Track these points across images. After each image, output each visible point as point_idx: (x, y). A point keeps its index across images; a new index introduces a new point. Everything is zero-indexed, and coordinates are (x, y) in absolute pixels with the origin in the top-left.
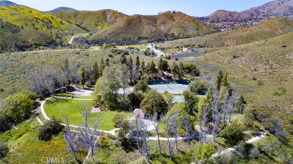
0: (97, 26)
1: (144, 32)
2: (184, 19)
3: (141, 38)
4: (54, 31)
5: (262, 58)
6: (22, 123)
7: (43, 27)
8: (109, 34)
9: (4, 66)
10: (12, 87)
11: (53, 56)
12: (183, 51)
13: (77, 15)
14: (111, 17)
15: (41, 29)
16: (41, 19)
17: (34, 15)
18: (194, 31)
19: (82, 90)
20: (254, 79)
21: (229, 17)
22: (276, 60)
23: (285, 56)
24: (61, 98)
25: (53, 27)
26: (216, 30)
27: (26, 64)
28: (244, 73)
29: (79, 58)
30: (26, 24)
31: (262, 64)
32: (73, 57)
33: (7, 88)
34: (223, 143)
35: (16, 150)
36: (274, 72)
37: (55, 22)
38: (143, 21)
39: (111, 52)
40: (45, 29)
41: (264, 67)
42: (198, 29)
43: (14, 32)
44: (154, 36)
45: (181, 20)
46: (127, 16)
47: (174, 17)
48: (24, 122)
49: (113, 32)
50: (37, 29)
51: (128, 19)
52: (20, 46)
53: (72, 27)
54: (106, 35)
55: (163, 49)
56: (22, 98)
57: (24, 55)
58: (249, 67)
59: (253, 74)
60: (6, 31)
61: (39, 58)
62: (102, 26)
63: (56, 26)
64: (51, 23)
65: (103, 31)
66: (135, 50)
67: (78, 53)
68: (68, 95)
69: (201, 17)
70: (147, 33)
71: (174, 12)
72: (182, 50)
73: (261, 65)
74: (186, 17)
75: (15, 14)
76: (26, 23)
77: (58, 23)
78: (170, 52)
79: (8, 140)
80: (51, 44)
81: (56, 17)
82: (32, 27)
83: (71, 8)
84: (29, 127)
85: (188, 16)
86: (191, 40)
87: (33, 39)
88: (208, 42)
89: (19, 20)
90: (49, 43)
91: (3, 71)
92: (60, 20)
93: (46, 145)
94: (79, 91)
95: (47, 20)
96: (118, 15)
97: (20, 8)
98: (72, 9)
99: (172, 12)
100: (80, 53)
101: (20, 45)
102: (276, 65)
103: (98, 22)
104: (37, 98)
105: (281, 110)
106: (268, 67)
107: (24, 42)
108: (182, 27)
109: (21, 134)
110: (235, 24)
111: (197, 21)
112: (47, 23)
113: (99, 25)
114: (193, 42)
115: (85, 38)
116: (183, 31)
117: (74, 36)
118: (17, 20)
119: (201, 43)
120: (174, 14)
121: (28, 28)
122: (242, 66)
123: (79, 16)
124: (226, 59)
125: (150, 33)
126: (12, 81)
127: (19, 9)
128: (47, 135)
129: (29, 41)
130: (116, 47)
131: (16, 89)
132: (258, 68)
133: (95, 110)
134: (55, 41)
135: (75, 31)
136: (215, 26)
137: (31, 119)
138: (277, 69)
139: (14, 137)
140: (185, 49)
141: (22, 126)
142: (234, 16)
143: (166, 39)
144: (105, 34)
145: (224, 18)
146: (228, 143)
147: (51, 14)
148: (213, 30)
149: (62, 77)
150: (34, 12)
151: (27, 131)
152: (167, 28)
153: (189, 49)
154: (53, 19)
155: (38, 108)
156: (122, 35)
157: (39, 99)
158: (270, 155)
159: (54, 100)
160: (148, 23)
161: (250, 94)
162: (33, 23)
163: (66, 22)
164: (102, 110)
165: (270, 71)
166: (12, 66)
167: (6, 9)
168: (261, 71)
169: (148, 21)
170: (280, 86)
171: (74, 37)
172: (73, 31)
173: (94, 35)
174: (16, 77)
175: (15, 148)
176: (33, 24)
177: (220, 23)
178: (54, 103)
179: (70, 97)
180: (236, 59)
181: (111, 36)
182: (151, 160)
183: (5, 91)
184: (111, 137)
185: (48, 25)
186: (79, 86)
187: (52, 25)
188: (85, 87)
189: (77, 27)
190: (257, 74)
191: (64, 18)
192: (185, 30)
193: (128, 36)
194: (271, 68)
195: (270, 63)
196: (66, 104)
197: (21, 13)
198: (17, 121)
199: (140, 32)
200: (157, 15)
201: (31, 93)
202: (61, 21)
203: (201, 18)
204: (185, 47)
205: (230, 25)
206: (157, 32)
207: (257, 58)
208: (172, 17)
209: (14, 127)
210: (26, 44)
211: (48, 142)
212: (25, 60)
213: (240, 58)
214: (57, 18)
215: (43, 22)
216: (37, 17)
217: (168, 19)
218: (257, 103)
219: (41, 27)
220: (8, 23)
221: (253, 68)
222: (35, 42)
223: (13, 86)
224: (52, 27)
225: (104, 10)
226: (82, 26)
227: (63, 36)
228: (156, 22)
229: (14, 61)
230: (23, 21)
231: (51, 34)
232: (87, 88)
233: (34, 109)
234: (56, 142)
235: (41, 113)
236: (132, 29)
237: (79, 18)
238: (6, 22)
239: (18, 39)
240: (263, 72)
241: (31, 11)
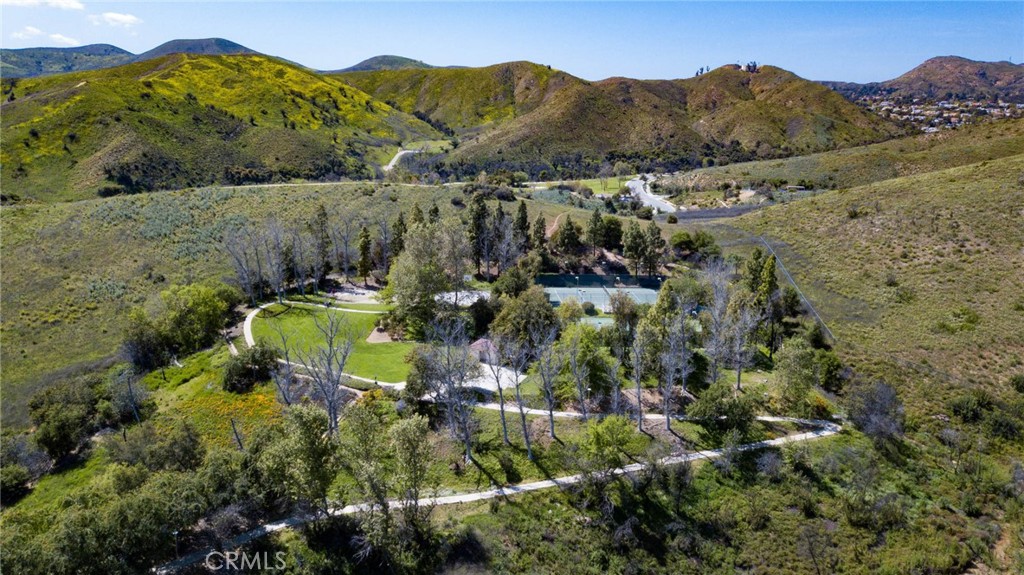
0: (481, 116)
1: (633, 136)
2: (787, 90)
3: (618, 156)
4: (343, 133)
5: (937, 219)
6: (194, 355)
7: (312, 119)
8: (513, 144)
9: (172, 222)
10: (184, 273)
11: (299, 199)
12: (738, 200)
13: (420, 82)
14: (527, 88)
15: (305, 128)
16: (309, 95)
17: (290, 84)
18: (815, 133)
19: (360, 291)
20: (892, 283)
21: (976, 82)
22: (984, 227)
23: (1018, 214)
24: (301, 304)
25: (341, 121)
26: (903, 132)
27: (229, 216)
28: (868, 266)
29: (369, 205)
30: (264, 113)
31: (933, 237)
32: (353, 202)
33: (174, 275)
34: (695, 437)
35: (171, 409)
36: (962, 265)
37: (349, 106)
38: (637, 101)
39: (462, 191)
40: (316, 127)
41: (936, 248)
42: (832, 126)
43: (227, 136)
44: (667, 148)
45: (776, 97)
46: (582, 82)
47: (750, 87)
48: (198, 353)
49: (525, 138)
50: (293, 126)
51: (580, 94)
52: (239, 178)
53: (400, 121)
54: (503, 145)
55: (674, 193)
56: (199, 293)
57: (225, 194)
58: (889, 246)
59: (895, 267)
60: (206, 133)
61: (263, 202)
62: (498, 119)
63: (351, 117)
64: (337, 107)
65: (496, 132)
66: (574, 193)
67: (369, 193)
68: (319, 299)
69: (865, 83)
70: (642, 138)
71: (752, 69)
72: (737, 195)
73: (927, 240)
74: (796, 85)
75: (236, 82)
76: (263, 108)
77: (359, 108)
78: (697, 201)
79: (157, 388)
80: (328, 171)
81: (354, 89)
82: (281, 119)
83: (411, 60)
84: (209, 364)
85: (801, 79)
86: (779, 166)
87: (279, 155)
88: (839, 173)
89: (245, 99)
90: (321, 169)
91: (168, 232)
92: (367, 97)
93: (237, 402)
94: (351, 292)
95: (326, 99)
96: (552, 81)
97: (251, 61)
98: (415, 61)
99: (743, 68)
100: (373, 192)
101: (239, 173)
102: (979, 241)
103: (485, 105)
104: (240, 302)
105: (934, 374)
106: (950, 246)
107: (251, 165)
108: (773, 121)
109: (188, 377)
110: (994, 107)
111: (836, 98)
112: (324, 109)
113: (488, 113)
114: (786, 171)
115: (438, 155)
116: (775, 135)
117: (404, 150)
118: (239, 99)
119: (815, 176)
120: (751, 75)
121: (267, 125)
122: (867, 244)
123: (427, 85)
124: (825, 220)
125: (654, 141)
126: (186, 259)
127: (248, 66)
128: (246, 381)
129: (267, 162)
130: (526, 186)
131: (194, 278)
132: (914, 250)
133: (375, 338)
134: (340, 164)
135: (408, 135)
136: (905, 117)
137: (216, 347)
138: (977, 255)
139: (172, 382)
140: (747, 195)
141: (194, 361)
142: (997, 80)
143: (705, 160)
144: (498, 143)
145: (958, 87)
146: (709, 438)
147: (339, 80)
148: (893, 129)
149: (308, 253)
150: (290, 73)
151: (202, 370)
152: (720, 122)
153: (760, 194)
154: (345, 96)
155: (239, 325)
156: (555, 148)
157: (246, 305)
158: (827, 479)
159: (282, 308)
160: (656, 107)
161: (856, 324)
162: (283, 108)
163: (383, 104)
164: (396, 340)
165: (954, 259)
166: (193, 222)
167: (212, 68)
168: (922, 260)
169: (656, 100)
170: (966, 305)
171: (403, 152)
172: (402, 133)
173: (467, 145)
174: (197, 248)
175: (171, 405)
176: (283, 113)
177: (930, 107)
178: (279, 316)
179: (322, 303)
180: (856, 221)
181: (518, 149)
182: (477, 455)
183: (167, 280)
184: (391, 395)
185: (327, 114)
186: (355, 280)
187: (340, 113)
188: (371, 282)
189: (417, 120)
190: (907, 267)
191: (381, 91)
192: (784, 132)
193: (576, 151)
194: (960, 251)
195: (961, 236)
196: (307, 321)
197: (252, 79)
198: (184, 351)
199: (619, 135)
200: (689, 80)
201: (224, 286)
202: (367, 103)
203: (865, 87)
204: (753, 186)
205: (969, 112)
206: (676, 138)
207: (924, 220)
208: (743, 84)
209: (176, 362)
210: (254, 171)
211: (244, 397)
212: (226, 206)
213: (869, 218)
214: (356, 92)
215: (312, 106)
216: (296, 88)
217: (727, 93)
218: (866, 352)
219: (306, 122)
220: (213, 107)
221: (899, 251)
222: (282, 164)
223: (188, 270)
224: (337, 121)
225: (508, 64)
226: (433, 117)
227: (369, 148)
228: (686, 103)
229: (198, 208)
230: (255, 101)
231: (333, 142)
232: (376, 285)
233: (229, 325)
234: (261, 397)
235: (243, 335)
236: (593, 128)
237: (427, 91)
238: (207, 106)
239: (235, 155)
240: (927, 263)
241: (281, 70)
